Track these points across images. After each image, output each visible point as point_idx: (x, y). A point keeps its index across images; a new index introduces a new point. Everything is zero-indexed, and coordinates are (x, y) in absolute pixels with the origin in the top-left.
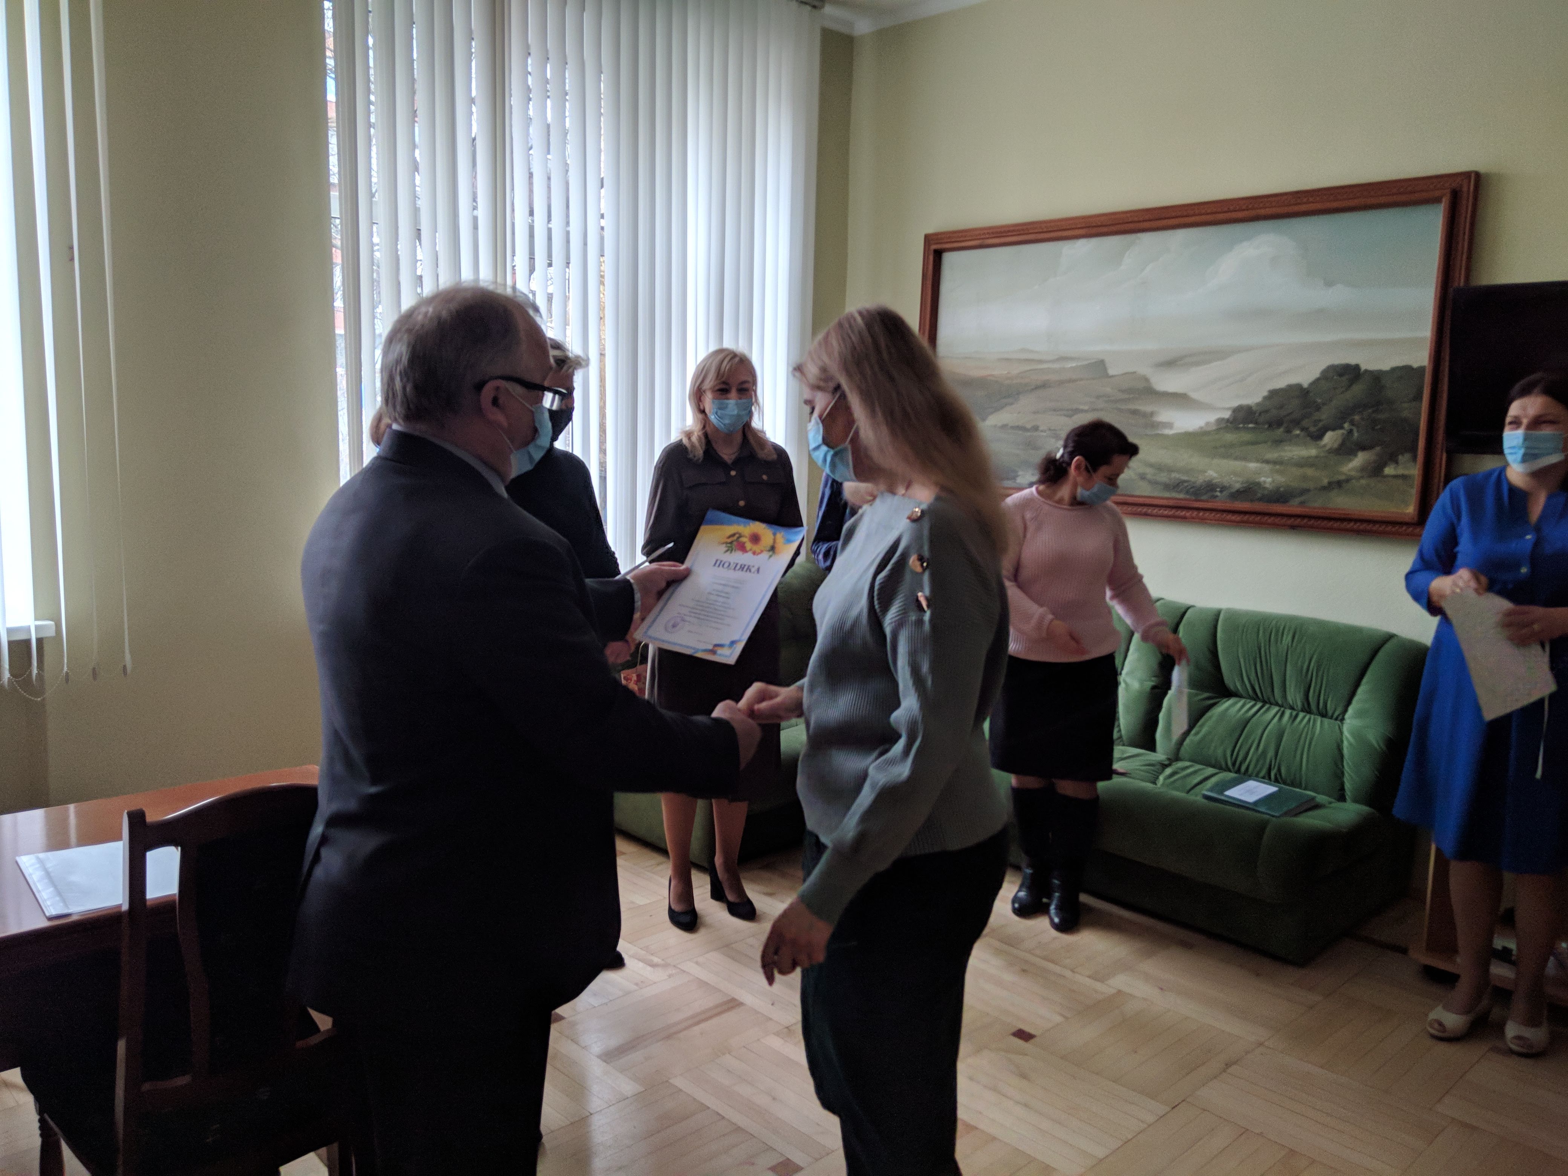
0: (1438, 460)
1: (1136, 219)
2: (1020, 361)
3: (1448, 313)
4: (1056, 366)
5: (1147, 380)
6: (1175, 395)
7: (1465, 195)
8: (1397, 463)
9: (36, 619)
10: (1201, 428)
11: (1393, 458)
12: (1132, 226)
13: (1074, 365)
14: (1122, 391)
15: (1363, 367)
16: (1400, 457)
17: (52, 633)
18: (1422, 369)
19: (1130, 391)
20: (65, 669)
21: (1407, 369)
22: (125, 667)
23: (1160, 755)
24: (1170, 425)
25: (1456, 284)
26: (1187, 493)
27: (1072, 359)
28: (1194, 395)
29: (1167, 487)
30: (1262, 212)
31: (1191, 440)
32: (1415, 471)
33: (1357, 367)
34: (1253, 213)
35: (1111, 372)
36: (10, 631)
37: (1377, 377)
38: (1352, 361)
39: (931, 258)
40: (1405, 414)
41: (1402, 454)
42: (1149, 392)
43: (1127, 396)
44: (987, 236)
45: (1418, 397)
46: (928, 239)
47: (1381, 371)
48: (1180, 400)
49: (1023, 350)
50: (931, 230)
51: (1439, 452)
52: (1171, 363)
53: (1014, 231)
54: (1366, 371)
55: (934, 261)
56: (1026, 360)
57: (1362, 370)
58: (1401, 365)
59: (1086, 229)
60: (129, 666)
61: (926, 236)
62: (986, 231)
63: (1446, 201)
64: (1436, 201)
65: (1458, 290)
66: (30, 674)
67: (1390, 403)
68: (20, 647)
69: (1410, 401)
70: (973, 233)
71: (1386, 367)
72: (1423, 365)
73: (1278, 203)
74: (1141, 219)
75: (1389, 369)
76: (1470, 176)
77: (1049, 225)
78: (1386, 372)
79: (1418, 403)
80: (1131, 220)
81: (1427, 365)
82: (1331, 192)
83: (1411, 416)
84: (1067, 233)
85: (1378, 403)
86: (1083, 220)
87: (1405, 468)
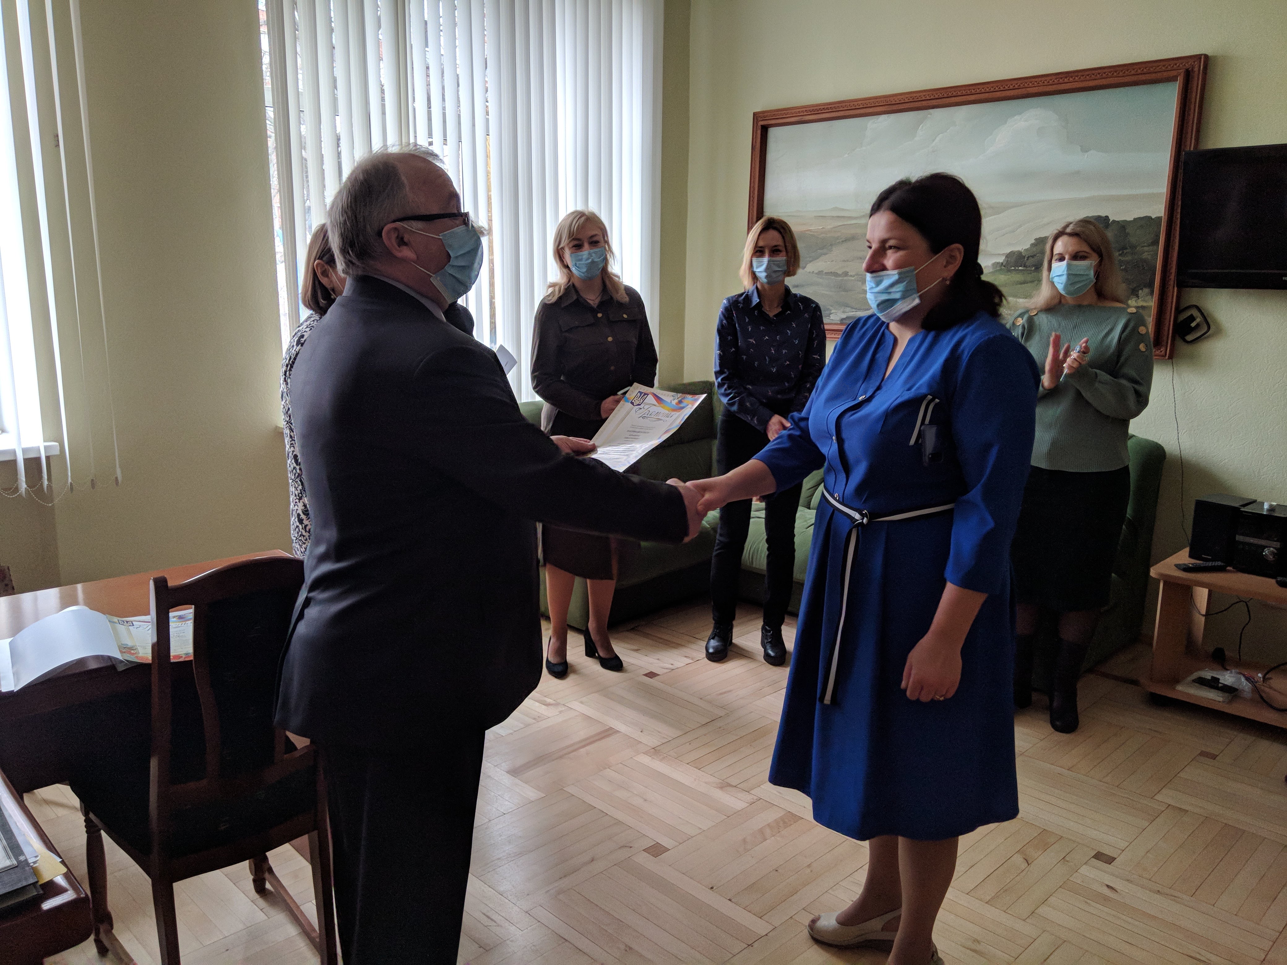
0: (1170, 294)
1: (928, 98)
2: (833, 218)
3: (1181, 171)
7: (1196, 73)
8: (1138, 297)
9: (44, 441)
11: (1134, 293)
12: (924, 103)
15: (1111, 219)
16: (1140, 292)
17: (57, 452)
18: (1159, 218)
20: (70, 480)
21: (1149, 218)
22: (116, 478)
25: (1188, 149)
30: (1031, 90)
32: (1152, 303)
33: (1107, 217)
34: (1023, 91)
36: (24, 451)
37: (1122, 226)
38: (1103, 215)
39: (759, 132)
40: (1145, 256)
41: (1142, 289)
44: (806, 113)
45: (1156, 242)
46: (756, 116)
47: (1126, 221)
49: (836, 209)
50: (758, 109)
51: (1171, 288)
53: (828, 109)
54: (1113, 221)
55: (761, 135)
56: (838, 217)
57: (1111, 221)
58: (1142, 216)
59: (887, 107)
60: (120, 479)
61: (754, 114)
62: (804, 109)
63: (1180, 79)
64: (1173, 79)
65: (1189, 154)
66: (42, 485)
67: (1133, 247)
68: (33, 464)
69: (1149, 246)
70: (793, 111)
71: (1130, 218)
72: (1160, 215)
73: (1044, 82)
74: (932, 97)
75: (1132, 219)
76: (1200, 58)
77: (856, 103)
78: (1130, 222)
79: (1155, 247)
80: (924, 98)
81: (1163, 216)
82: (1087, 73)
83: (1149, 257)
84: (871, 110)
85: (1124, 248)
86: (884, 99)
87: (1144, 301)
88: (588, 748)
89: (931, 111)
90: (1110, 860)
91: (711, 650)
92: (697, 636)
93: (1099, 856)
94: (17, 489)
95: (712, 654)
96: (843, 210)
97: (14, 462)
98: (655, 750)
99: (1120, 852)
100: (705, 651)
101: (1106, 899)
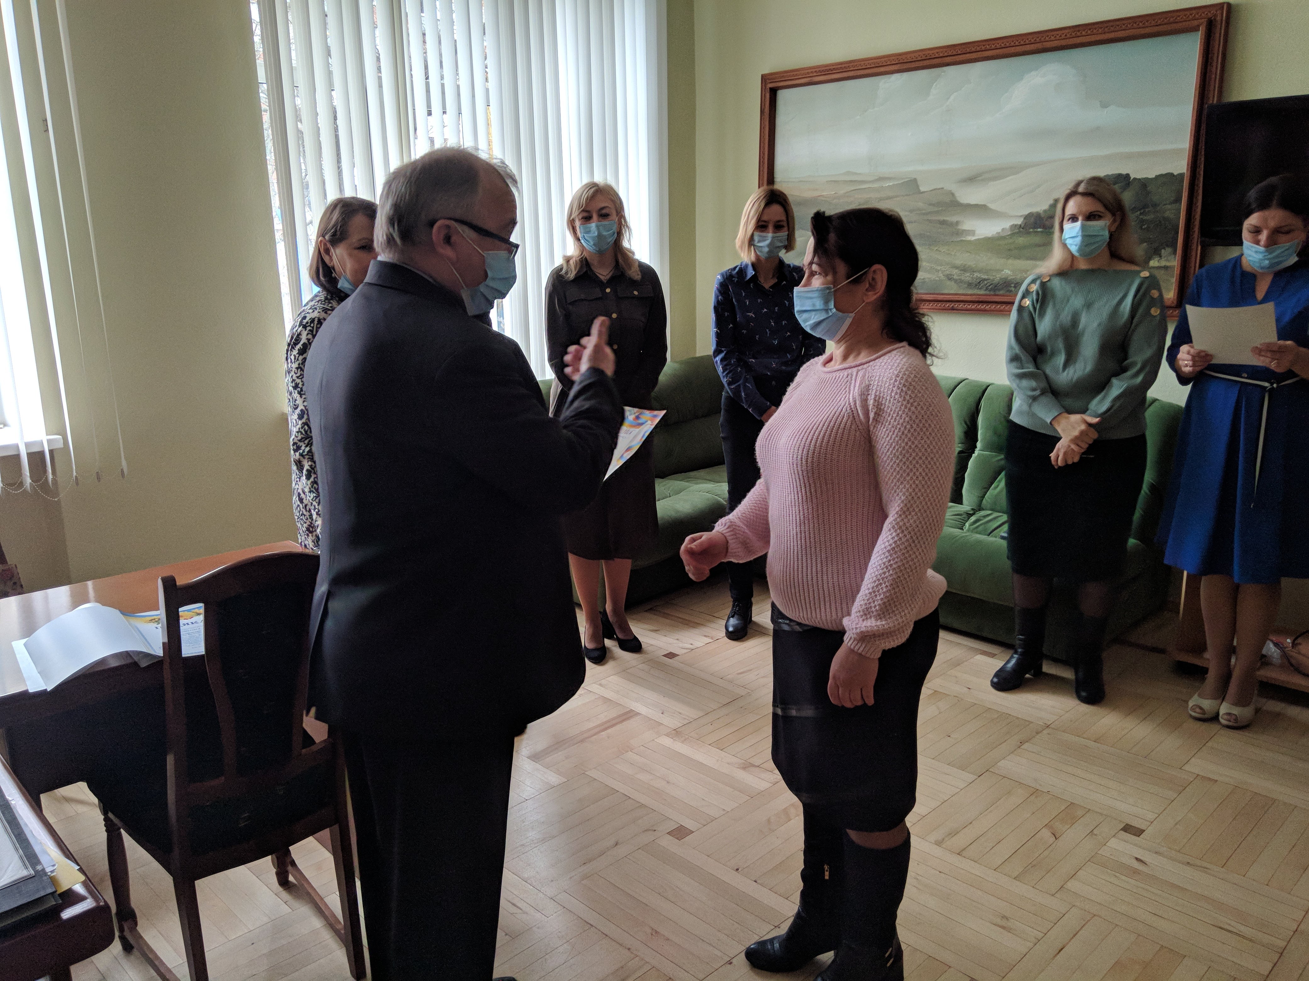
0: (1193, 253)
1: (941, 55)
2: (845, 182)
3: (1204, 126)
4: (876, 185)
5: (953, 194)
6: (976, 206)
7: (1219, 23)
8: (1161, 257)
9: (47, 435)
10: (998, 233)
11: (1157, 252)
12: (938, 61)
13: (891, 184)
14: (930, 204)
15: (1132, 177)
16: (1163, 251)
17: (60, 445)
18: (1182, 175)
19: (939, 204)
20: (75, 474)
21: (1171, 175)
22: (122, 470)
23: (966, 507)
24: (973, 233)
25: (1211, 101)
26: (987, 289)
27: (889, 179)
28: (992, 206)
29: (970, 285)
30: (1048, 45)
31: (990, 244)
32: (1175, 262)
33: (1128, 175)
34: (1039, 46)
35: (922, 189)
36: (27, 445)
37: (1144, 184)
38: (1124, 172)
39: (768, 95)
40: (1167, 214)
41: (1164, 248)
42: (954, 205)
43: (936, 209)
44: (815, 74)
45: (1178, 200)
46: (765, 79)
47: (1147, 178)
48: (981, 210)
49: (848, 173)
50: (766, 71)
51: (1194, 247)
52: (972, 179)
53: (837, 69)
54: (1135, 179)
55: (770, 98)
56: (851, 181)
57: (1132, 179)
58: (1164, 172)
59: (899, 65)
60: (125, 470)
61: (762, 76)
62: (814, 70)
63: (1202, 29)
64: (1195, 29)
65: (1212, 107)
66: (47, 478)
67: (1155, 205)
68: (37, 458)
69: (1171, 203)
70: (803, 72)
71: (1152, 175)
72: (1182, 172)
73: (1060, 36)
74: (946, 54)
75: (1154, 177)
76: (1223, 7)
77: (867, 62)
78: (1151, 179)
79: (1178, 204)
80: (937, 55)
81: (1185, 172)
82: (1106, 25)
83: (1172, 216)
84: (882, 69)
85: (1145, 206)
86: (896, 57)
87: (1167, 260)
88: (609, 731)
89: (945, 68)
90: (1138, 832)
91: (731, 629)
92: (716, 615)
93: (1128, 829)
94: (21, 484)
95: (731, 632)
96: (856, 174)
97: (17, 457)
98: (677, 732)
99: (1149, 823)
100: (724, 630)
101: (1136, 872)
